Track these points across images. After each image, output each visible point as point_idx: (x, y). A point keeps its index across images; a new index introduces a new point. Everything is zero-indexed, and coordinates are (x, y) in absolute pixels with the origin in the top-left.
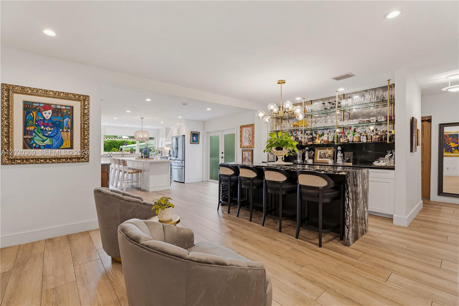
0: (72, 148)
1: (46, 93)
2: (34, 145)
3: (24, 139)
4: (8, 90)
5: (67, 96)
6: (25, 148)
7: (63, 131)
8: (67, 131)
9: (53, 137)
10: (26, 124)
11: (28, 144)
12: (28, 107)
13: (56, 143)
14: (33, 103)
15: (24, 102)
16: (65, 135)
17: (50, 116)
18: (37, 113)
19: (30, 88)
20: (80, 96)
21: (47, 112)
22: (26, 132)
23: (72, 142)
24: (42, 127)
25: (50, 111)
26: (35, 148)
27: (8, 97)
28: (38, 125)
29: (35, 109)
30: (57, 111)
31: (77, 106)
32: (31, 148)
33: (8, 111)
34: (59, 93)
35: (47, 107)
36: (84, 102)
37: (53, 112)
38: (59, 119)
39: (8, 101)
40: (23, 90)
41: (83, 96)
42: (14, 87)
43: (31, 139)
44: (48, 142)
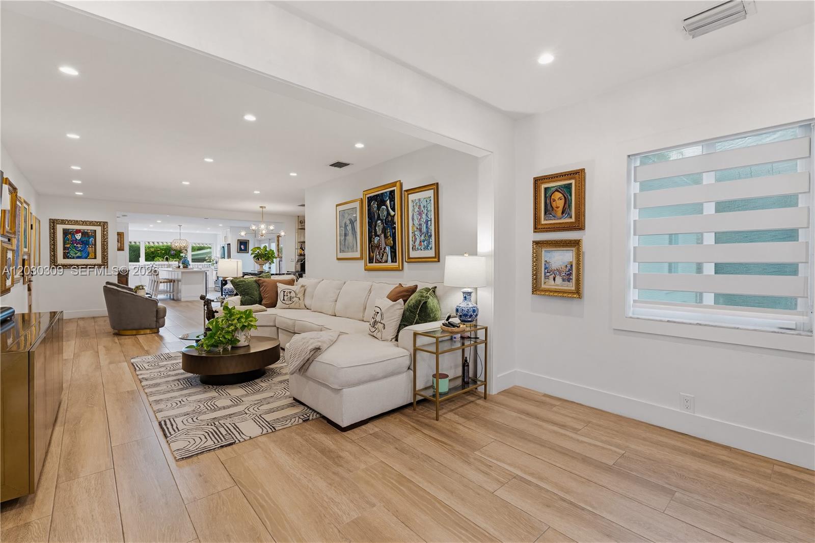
0: (95, 258)
1: (76, 223)
2: (70, 256)
3: (64, 252)
4: (54, 223)
5: (92, 223)
6: (64, 258)
7: (89, 247)
8: (92, 247)
9: (82, 251)
10: (64, 243)
11: (66, 256)
12: (66, 232)
13: (85, 255)
14: (69, 229)
15: (63, 229)
16: (90, 250)
17: (80, 237)
18: (71, 236)
19: (67, 220)
20: (100, 222)
21: (78, 235)
22: (65, 248)
23: (95, 254)
24: (75, 245)
25: (80, 234)
26: (71, 258)
27: (54, 226)
28: (73, 244)
29: (70, 233)
30: (84, 234)
31: (99, 230)
32: (68, 258)
33: (54, 236)
34: (86, 222)
35: (78, 231)
36: (104, 226)
37: (82, 234)
38: (86, 239)
39: (54, 229)
40: (63, 222)
41: (103, 222)
42: (57, 220)
43: (68, 253)
44: (79, 254)
